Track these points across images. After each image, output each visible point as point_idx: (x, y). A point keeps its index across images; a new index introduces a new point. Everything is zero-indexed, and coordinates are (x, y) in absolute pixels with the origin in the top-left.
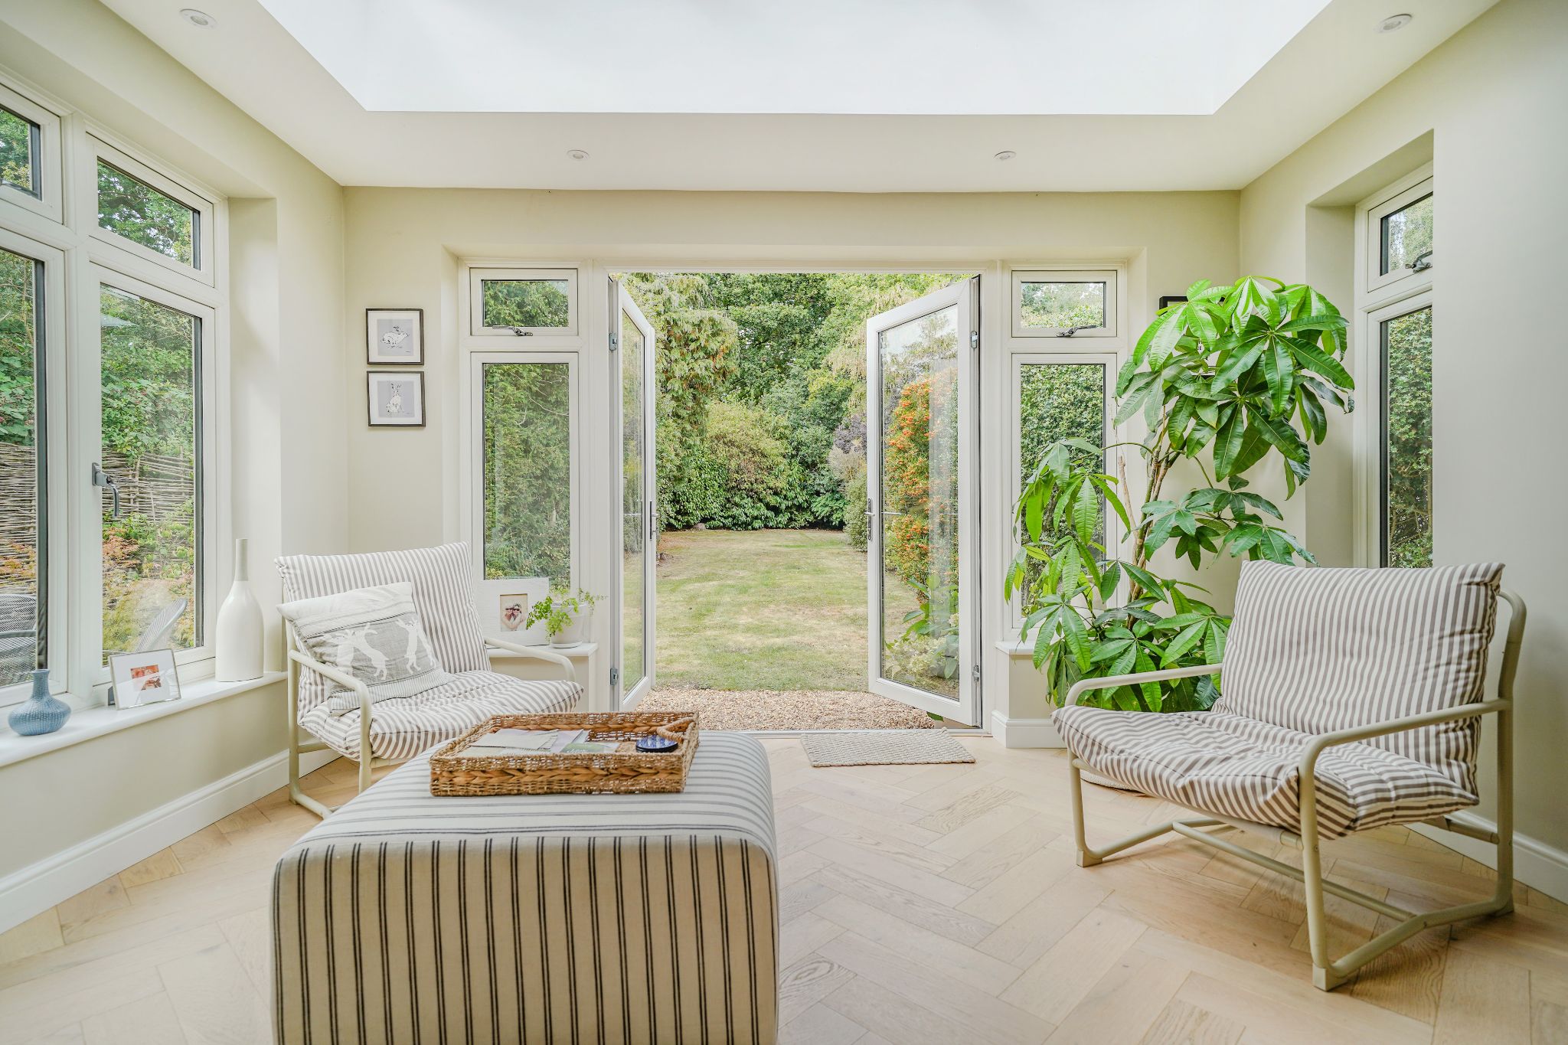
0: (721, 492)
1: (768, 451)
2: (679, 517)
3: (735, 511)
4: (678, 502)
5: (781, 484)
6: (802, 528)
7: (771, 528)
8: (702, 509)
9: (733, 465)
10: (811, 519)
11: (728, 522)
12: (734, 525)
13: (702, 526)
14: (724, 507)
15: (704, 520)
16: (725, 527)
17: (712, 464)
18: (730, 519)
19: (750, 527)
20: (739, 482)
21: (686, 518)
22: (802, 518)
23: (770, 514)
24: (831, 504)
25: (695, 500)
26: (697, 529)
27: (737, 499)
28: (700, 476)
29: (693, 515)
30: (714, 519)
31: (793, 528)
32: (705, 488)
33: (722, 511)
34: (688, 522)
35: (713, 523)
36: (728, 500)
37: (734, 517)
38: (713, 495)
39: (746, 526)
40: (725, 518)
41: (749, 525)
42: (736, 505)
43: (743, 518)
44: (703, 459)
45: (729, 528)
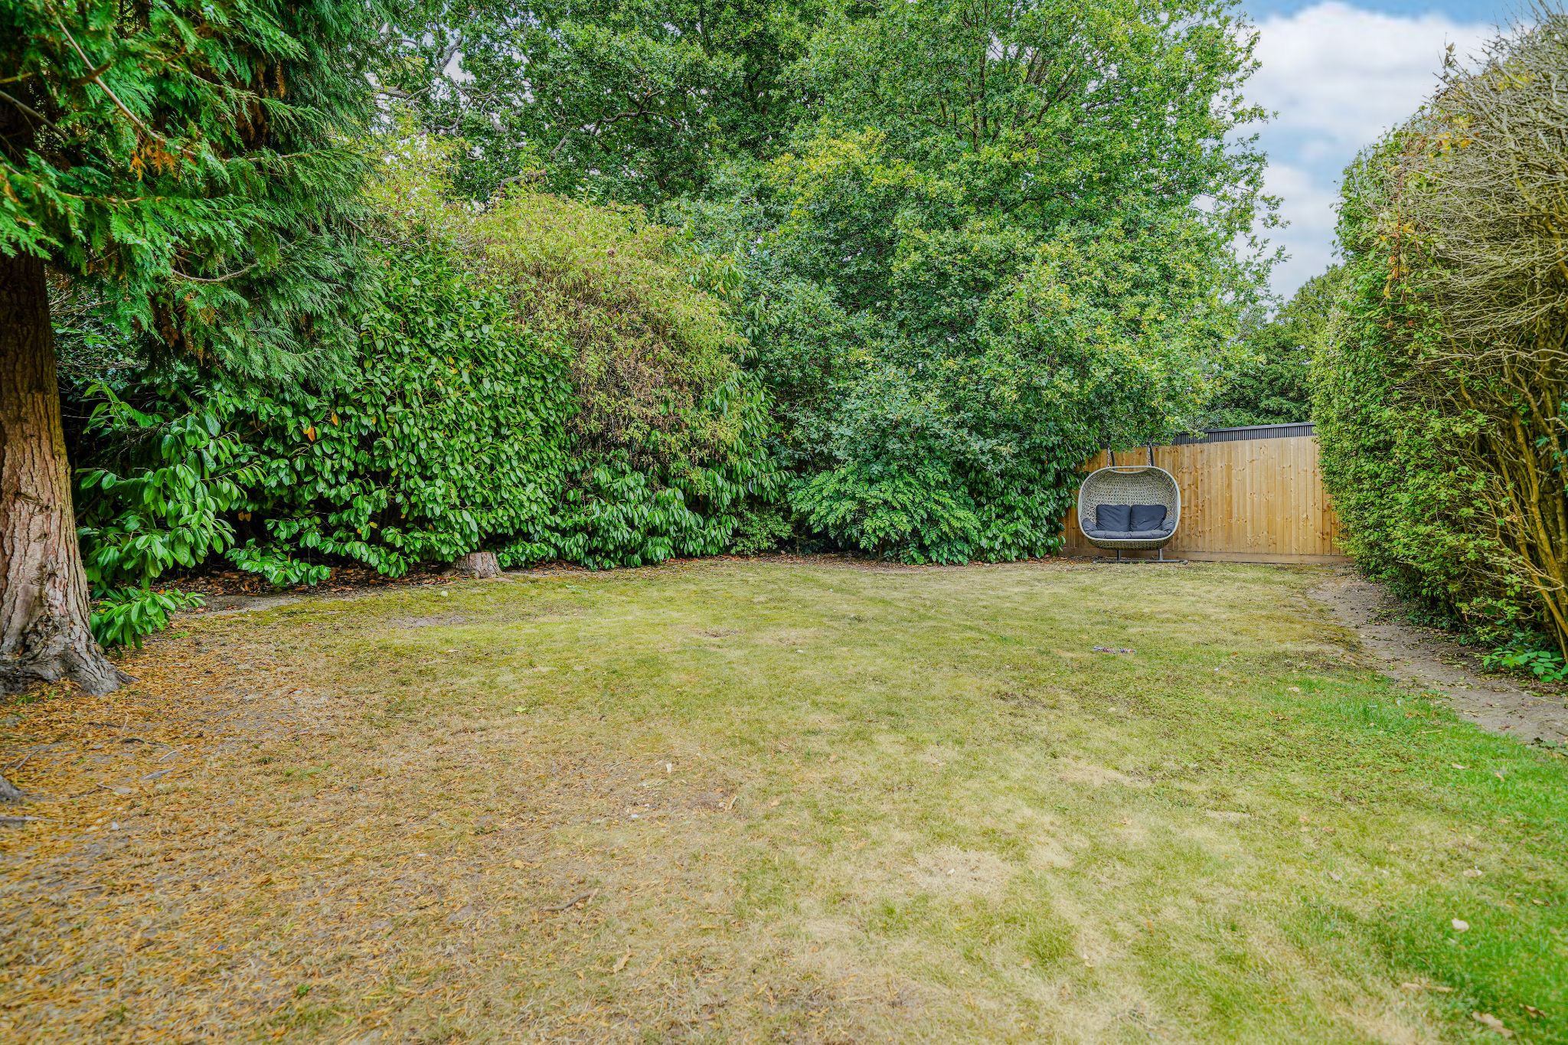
0: (553, 453)
1: (696, 335)
2: (392, 534)
3: (598, 512)
4: (382, 477)
5: (727, 432)
6: (759, 553)
7: (690, 556)
8: (486, 505)
9: (592, 363)
10: (785, 531)
11: (575, 545)
12: (592, 552)
13: (486, 561)
14: (560, 502)
15: (493, 541)
16: (561, 559)
17: (523, 349)
18: (581, 538)
19: (637, 558)
20: (613, 422)
21: (418, 539)
22: (766, 527)
23: (689, 518)
24: (861, 491)
25: (456, 471)
26: (467, 573)
27: (602, 475)
28: (477, 381)
29: (449, 526)
30: (528, 538)
31: (741, 555)
32: (497, 434)
33: (554, 511)
34: (428, 552)
35: (523, 549)
36: (572, 479)
37: (591, 531)
38: (524, 459)
39: (627, 556)
40: (564, 533)
41: (634, 552)
42: (598, 490)
43: (622, 534)
44: (486, 329)
45: (576, 563)
